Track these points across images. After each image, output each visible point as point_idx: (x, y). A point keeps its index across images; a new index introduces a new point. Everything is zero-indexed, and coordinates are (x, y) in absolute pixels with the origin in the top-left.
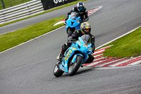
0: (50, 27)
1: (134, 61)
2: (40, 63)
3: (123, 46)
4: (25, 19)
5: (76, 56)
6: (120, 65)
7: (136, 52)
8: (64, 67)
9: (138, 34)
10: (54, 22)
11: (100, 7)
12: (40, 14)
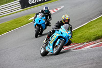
0: (26, 21)
1: (86, 46)
2: (19, 47)
3: (79, 35)
4: (8, 15)
5: (59, 40)
6: (76, 49)
7: (88, 39)
8: (50, 48)
9: (90, 26)
10: (29, 17)
11: (62, 7)
12: (19, 12)
